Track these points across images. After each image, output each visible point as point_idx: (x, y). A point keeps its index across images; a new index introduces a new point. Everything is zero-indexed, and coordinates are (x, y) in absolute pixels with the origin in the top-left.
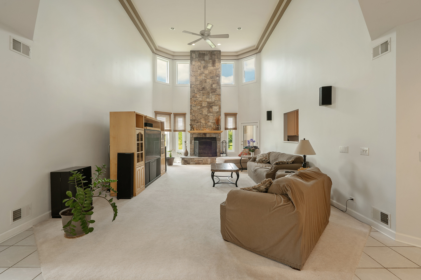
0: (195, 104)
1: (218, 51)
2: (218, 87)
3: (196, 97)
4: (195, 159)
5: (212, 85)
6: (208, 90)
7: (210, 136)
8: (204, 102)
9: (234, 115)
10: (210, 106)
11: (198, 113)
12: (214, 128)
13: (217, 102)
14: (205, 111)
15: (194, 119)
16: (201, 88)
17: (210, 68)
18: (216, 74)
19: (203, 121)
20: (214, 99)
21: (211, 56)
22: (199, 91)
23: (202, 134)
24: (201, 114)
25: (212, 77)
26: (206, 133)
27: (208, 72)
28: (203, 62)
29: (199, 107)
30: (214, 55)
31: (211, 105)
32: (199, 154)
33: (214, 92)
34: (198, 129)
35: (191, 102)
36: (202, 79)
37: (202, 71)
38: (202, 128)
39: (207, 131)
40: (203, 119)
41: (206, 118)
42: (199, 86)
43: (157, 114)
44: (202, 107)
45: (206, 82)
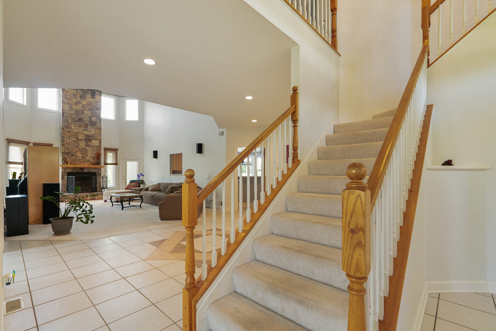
0: (69, 135)
2: (98, 121)
3: (70, 128)
5: (90, 118)
6: (86, 122)
7: (89, 171)
8: (81, 134)
9: (115, 150)
10: (89, 139)
11: (73, 146)
12: (94, 163)
13: (97, 136)
14: (82, 144)
15: (68, 152)
16: (76, 118)
17: (89, 99)
18: (96, 107)
19: (79, 155)
20: (93, 132)
23: (77, 169)
24: (76, 146)
25: (91, 109)
26: (83, 168)
27: (86, 103)
28: (79, 91)
29: (75, 139)
31: (90, 138)
32: (76, 190)
33: (94, 125)
34: (72, 163)
35: (63, 133)
36: (78, 109)
37: (79, 101)
38: (78, 163)
39: (86, 165)
40: (80, 153)
41: (84, 152)
42: (74, 116)
43: (10, 141)
44: (78, 139)
45: (83, 113)
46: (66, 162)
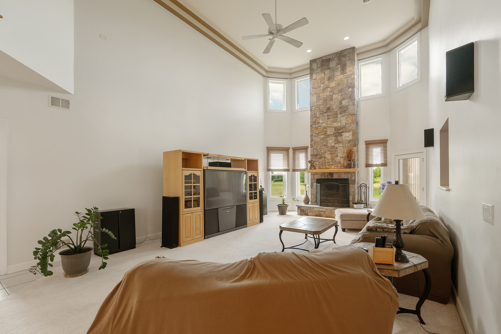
0: (317, 132)
1: (350, 48)
2: (351, 104)
3: (318, 123)
4: (315, 209)
5: (341, 102)
6: (335, 110)
7: (339, 177)
8: (329, 128)
9: (383, 143)
10: (339, 133)
11: (321, 145)
12: (345, 165)
13: (349, 125)
14: (331, 142)
15: (316, 153)
16: (324, 109)
17: (339, 76)
18: (347, 85)
19: (328, 156)
20: (344, 121)
21: (340, 60)
22: (322, 113)
23: (326, 174)
24: (325, 145)
25: (342, 89)
26: (333, 173)
27: (334, 84)
28: (327, 72)
29: (323, 136)
30: (344, 56)
31: (340, 131)
32: (321, 202)
33: (345, 111)
34: (321, 167)
35: (312, 131)
36: (326, 96)
37: (326, 85)
38: (327, 166)
39: (333, 169)
40: (329, 153)
41: (333, 151)
42: (322, 107)
43: (270, 150)
44: (326, 136)
45: (332, 99)
46: (313, 166)
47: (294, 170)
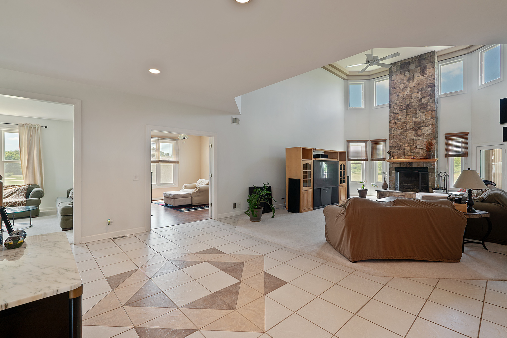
0: (396, 127)
1: (431, 52)
2: (431, 101)
3: (397, 119)
4: (394, 194)
5: (420, 100)
6: (415, 107)
7: (418, 166)
8: (409, 123)
9: (464, 135)
10: (418, 127)
11: (400, 138)
12: (425, 156)
13: (429, 120)
14: (410, 135)
15: (395, 145)
16: (404, 106)
17: (419, 77)
18: (427, 85)
19: (407, 147)
20: (424, 117)
21: (420, 62)
22: (401, 110)
23: (405, 163)
24: (404, 138)
25: (421, 89)
26: (412, 163)
27: (414, 84)
28: (407, 74)
29: (402, 130)
30: (424, 59)
31: (420, 126)
32: (400, 188)
33: (424, 108)
34: (400, 157)
35: (390, 126)
36: (405, 95)
37: (406, 85)
38: (406, 156)
39: (412, 159)
40: (408, 145)
41: (412, 143)
42: (402, 105)
44: (405, 130)
45: (411, 98)
46: (392, 156)
47: (372, 160)
